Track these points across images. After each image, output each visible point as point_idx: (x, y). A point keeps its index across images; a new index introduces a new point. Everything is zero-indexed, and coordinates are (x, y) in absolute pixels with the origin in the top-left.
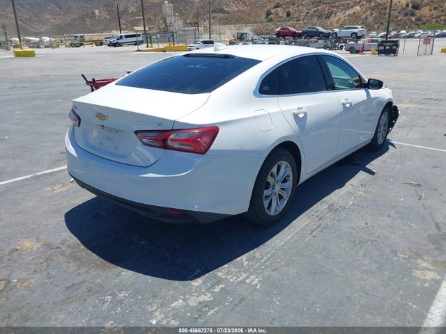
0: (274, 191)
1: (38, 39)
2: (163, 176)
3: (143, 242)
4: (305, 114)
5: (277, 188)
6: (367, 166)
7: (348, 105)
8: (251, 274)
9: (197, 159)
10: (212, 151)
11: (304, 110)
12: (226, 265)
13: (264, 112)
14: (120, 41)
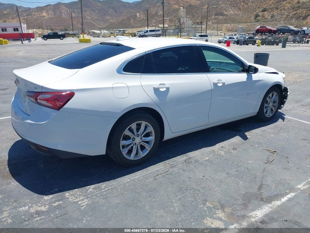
0: (135, 142)
1: (99, 32)
2: (34, 122)
3: (42, 165)
4: (168, 89)
5: (138, 140)
6: (246, 133)
7: (220, 85)
8: (87, 198)
9: (54, 113)
10: (66, 108)
11: (167, 86)
12: (77, 190)
13: (123, 85)
14: (146, 34)
